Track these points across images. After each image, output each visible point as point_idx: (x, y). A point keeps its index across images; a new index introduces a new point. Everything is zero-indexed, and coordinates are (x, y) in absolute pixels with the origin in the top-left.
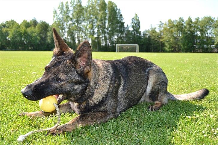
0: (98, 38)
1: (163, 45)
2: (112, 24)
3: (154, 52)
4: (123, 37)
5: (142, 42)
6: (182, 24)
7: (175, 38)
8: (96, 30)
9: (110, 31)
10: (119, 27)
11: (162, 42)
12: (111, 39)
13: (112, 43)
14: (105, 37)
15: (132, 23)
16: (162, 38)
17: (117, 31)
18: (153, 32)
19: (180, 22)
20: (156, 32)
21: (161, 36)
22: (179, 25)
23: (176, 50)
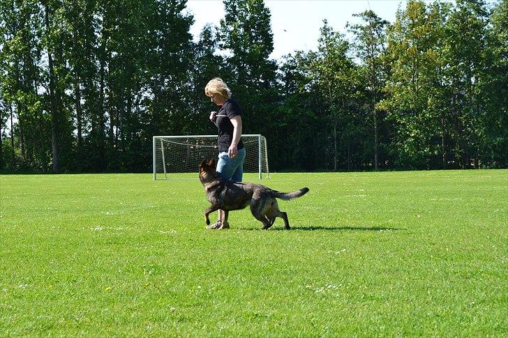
0: (55, 100)
1: (387, 128)
2: (128, 30)
3: (343, 168)
4: (185, 91)
5: (283, 114)
6: (478, 27)
7: (448, 93)
8: (44, 62)
9: (114, 64)
10: (161, 44)
11: (382, 113)
12: (121, 105)
13: (130, 123)
14: (90, 93)
15: (230, 19)
16: (381, 96)
17: (153, 63)
18: (337, 68)
19: (465, 12)
20: (349, 65)
21: (377, 84)
22: (463, 30)
23: (450, 156)
